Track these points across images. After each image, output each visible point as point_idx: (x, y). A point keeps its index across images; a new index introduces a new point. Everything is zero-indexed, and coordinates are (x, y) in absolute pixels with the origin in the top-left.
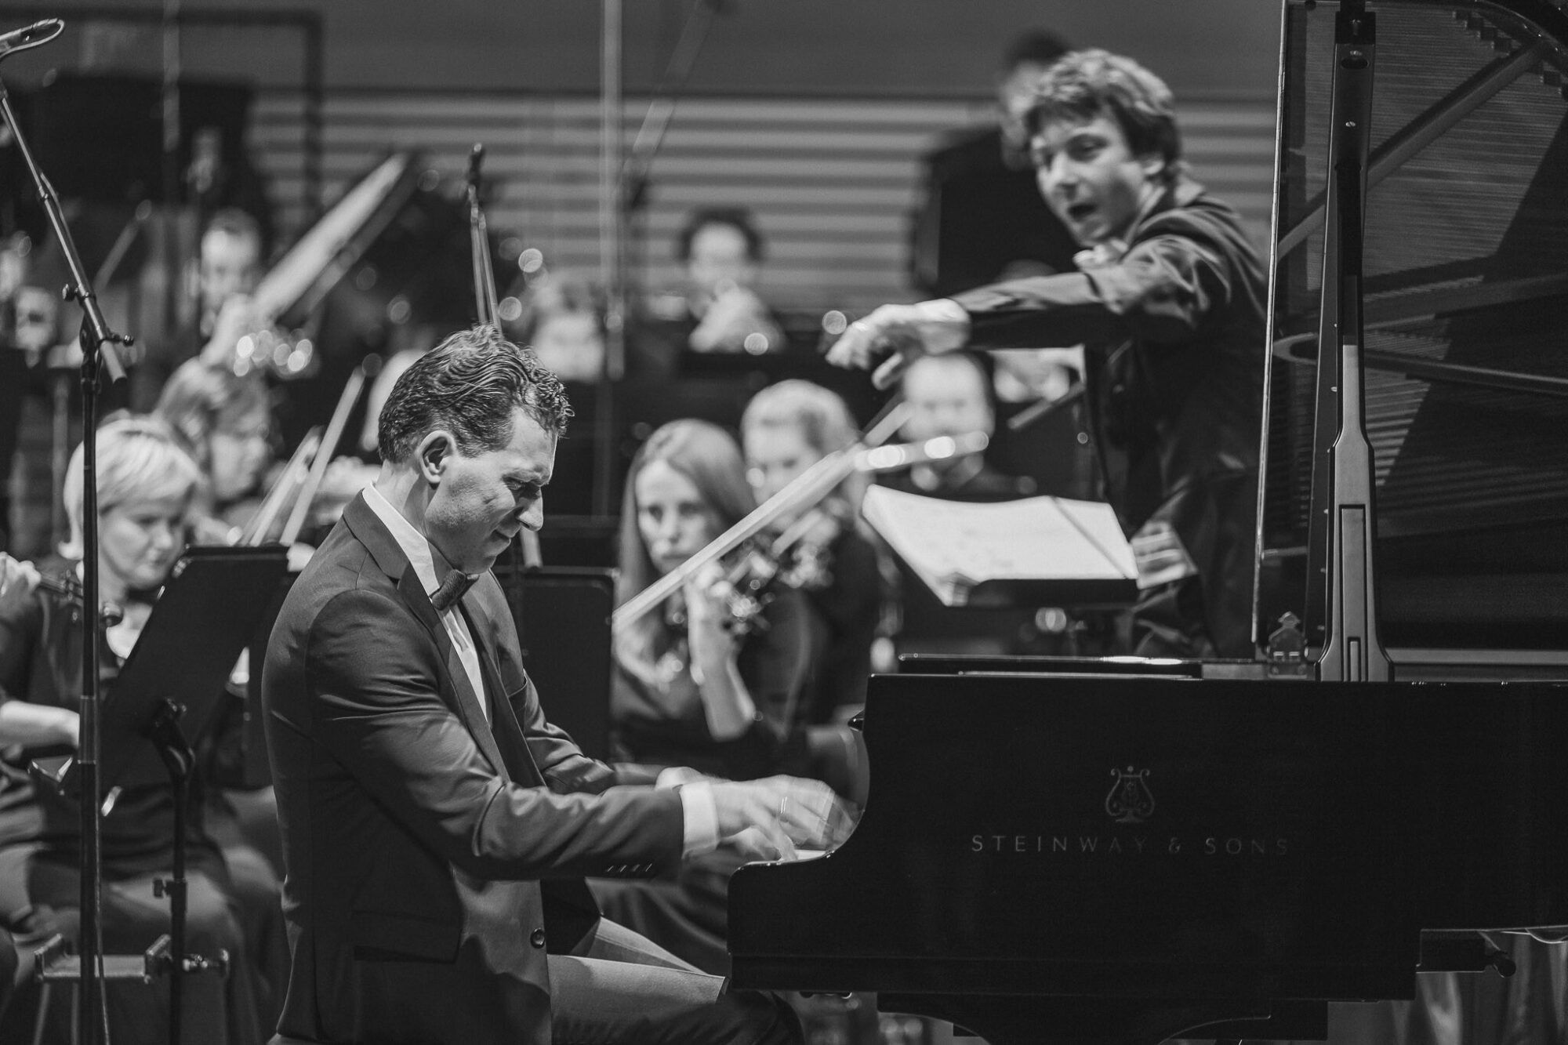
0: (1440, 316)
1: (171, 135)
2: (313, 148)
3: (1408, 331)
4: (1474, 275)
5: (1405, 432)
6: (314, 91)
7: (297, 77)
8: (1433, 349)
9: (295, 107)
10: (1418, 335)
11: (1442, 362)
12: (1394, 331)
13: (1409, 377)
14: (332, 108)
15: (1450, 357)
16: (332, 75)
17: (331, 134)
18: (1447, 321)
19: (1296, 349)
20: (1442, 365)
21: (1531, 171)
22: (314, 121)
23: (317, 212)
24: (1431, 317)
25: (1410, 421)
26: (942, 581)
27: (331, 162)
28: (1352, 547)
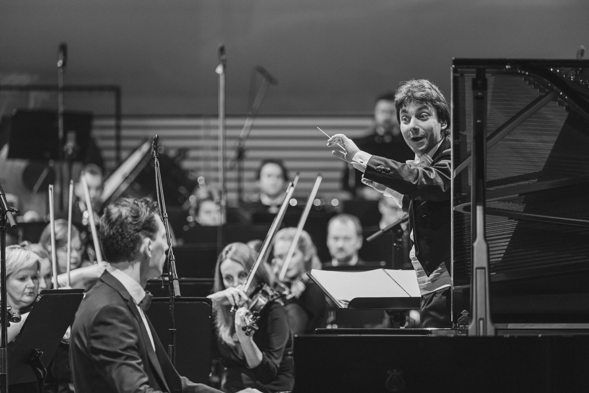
0: (520, 195)
2: (118, 138)
3: (509, 201)
4: (534, 179)
5: (509, 240)
6: (118, 116)
7: (113, 111)
8: (519, 208)
9: (112, 122)
10: (513, 202)
11: (523, 212)
12: (504, 201)
13: (509, 219)
14: (125, 122)
15: (525, 211)
16: (125, 111)
17: (125, 133)
18: (524, 197)
20: (523, 214)
21: (555, 139)
22: (118, 128)
23: (120, 162)
24: (518, 195)
25: (511, 235)
27: (125, 143)
28: (480, 284)
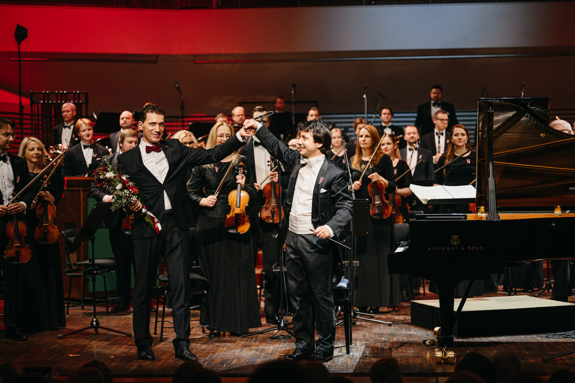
1: (294, 123)
19: (482, 161)
25: (501, 174)
26: (423, 200)
28: (492, 197)
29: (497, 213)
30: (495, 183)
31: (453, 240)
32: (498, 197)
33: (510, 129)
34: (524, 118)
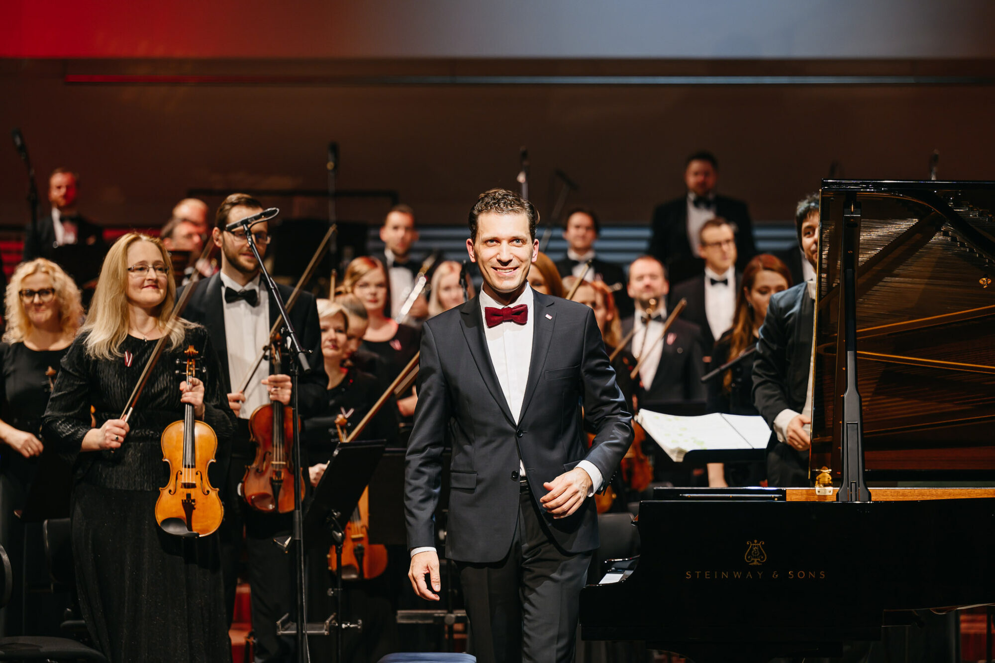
5: (875, 386)
19: (827, 350)
25: (877, 381)
26: (673, 451)
28: (852, 443)
29: (866, 487)
30: (861, 406)
31: (750, 554)
32: (868, 444)
33: (901, 267)
34: (938, 238)
